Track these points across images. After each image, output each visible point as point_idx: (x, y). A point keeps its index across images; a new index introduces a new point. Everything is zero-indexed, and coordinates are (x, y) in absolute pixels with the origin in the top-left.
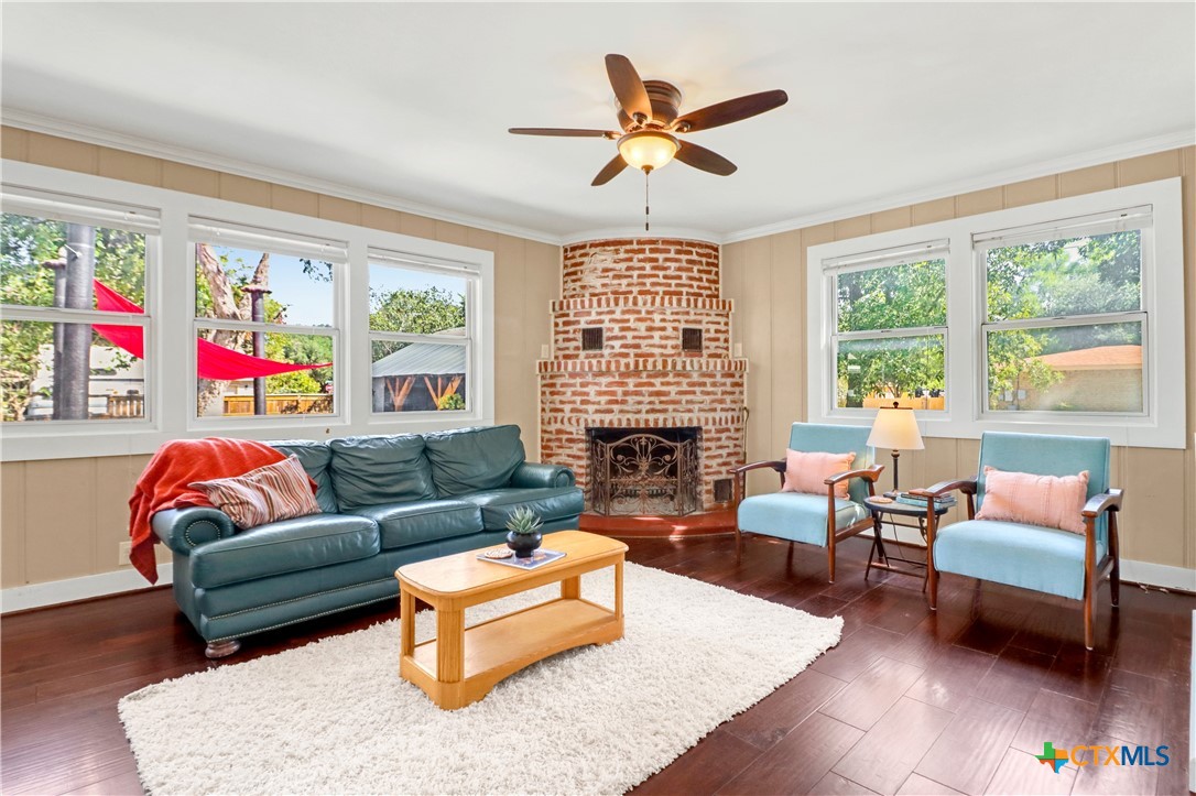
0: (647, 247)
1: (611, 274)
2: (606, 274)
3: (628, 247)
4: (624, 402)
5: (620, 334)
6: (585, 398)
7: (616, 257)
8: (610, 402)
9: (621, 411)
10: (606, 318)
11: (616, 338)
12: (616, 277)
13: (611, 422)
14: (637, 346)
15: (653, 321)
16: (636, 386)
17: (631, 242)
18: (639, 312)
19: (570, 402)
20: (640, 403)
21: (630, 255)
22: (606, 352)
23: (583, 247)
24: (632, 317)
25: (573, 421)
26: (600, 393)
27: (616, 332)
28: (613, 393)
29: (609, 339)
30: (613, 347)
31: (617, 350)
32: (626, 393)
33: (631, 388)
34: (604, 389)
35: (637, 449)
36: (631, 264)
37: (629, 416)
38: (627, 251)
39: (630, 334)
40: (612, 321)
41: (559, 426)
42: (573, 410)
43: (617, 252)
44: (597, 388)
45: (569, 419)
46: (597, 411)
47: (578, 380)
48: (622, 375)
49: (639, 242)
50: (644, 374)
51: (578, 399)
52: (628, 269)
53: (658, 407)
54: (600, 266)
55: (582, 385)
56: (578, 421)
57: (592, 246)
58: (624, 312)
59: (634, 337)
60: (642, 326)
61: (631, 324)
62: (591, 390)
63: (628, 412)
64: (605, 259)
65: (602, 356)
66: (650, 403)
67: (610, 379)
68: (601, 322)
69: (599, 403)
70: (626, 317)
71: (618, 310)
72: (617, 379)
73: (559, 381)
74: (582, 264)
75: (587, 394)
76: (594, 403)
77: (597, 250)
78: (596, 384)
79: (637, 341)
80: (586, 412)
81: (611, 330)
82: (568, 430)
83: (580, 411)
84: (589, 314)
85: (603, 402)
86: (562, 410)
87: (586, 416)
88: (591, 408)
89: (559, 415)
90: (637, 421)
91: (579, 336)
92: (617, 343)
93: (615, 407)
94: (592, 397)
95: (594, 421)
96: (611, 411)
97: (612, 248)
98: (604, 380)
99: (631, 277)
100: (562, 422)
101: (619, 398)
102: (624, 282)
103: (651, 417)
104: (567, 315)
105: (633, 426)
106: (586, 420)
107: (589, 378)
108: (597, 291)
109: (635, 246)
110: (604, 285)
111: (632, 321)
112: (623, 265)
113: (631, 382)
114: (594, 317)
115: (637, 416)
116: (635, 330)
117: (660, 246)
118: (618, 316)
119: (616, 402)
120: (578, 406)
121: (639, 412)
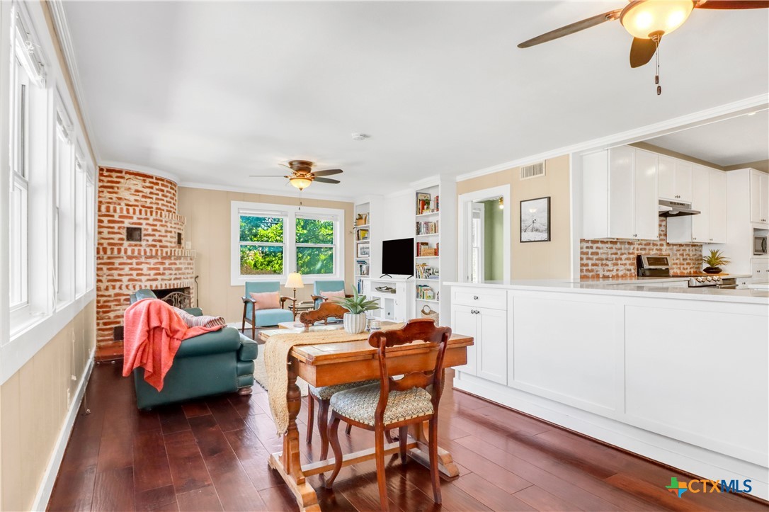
0: (160, 182)
1: (141, 194)
2: (137, 194)
3: (151, 180)
4: (163, 274)
5: (152, 233)
6: (140, 272)
7: (144, 184)
8: (156, 274)
9: (162, 280)
10: (144, 222)
11: (149, 235)
12: (143, 196)
13: (157, 286)
14: (160, 241)
15: (167, 226)
16: (169, 264)
17: (152, 177)
18: (161, 221)
19: (127, 275)
20: (171, 274)
21: (152, 185)
22: (143, 243)
23: (120, 172)
24: (158, 223)
25: (131, 287)
26: (150, 269)
27: (150, 232)
28: (158, 269)
29: (145, 235)
30: (148, 241)
31: (150, 243)
32: (165, 269)
33: (167, 266)
34: (152, 266)
35: (173, 300)
36: (152, 190)
37: (166, 282)
38: (150, 182)
39: (157, 234)
40: (147, 224)
41: (117, 291)
42: (129, 280)
43: (144, 181)
44: (148, 266)
45: (127, 286)
46: (148, 280)
47: (134, 261)
48: (163, 258)
49: (157, 179)
50: (173, 258)
51: (134, 273)
52: (151, 193)
53: (178, 276)
54: (134, 188)
55: (137, 264)
56: (134, 287)
57: (127, 173)
58: (154, 220)
59: (160, 236)
60: (163, 229)
61: (158, 228)
62: (144, 267)
63: (165, 280)
64: (137, 184)
65: (141, 246)
66: (175, 274)
67: (156, 261)
68: (141, 224)
69: (149, 275)
70: (155, 223)
71: (151, 218)
72: (160, 260)
73: (117, 261)
74: (118, 182)
75: (141, 269)
76: (146, 275)
77: (132, 176)
78: (147, 263)
79: (160, 238)
80: (140, 281)
81: (146, 230)
82: (125, 293)
83: (136, 280)
84: (131, 218)
85: (152, 275)
86: (120, 281)
87: (140, 283)
88: (144, 278)
89: (118, 284)
90: (170, 285)
91: (124, 232)
92: (150, 238)
93: (159, 277)
94: (145, 271)
95: (146, 286)
96: (156, 280)
97: (141, 178)
98: (152, 261)
99: (152, 198)
100: (120, 288)
101: (161, 272)
102: (149, 200)
103: (176, 282)
104: (113, 216)
105: (172, 287)
106: (140, 286)
107: (143, 260)
108: (130, 203)
109: (154, 180)
110: (136, 200)
111: (158, 225)
112: (148, 190)
113: (167, 262)
114: (135, 220)
115: (170, 282)
116: (160, 231)
117: (165, 183)
118: (151, 221)
119: (159, 274)
120: (134, 277)
121: (170, 280)
